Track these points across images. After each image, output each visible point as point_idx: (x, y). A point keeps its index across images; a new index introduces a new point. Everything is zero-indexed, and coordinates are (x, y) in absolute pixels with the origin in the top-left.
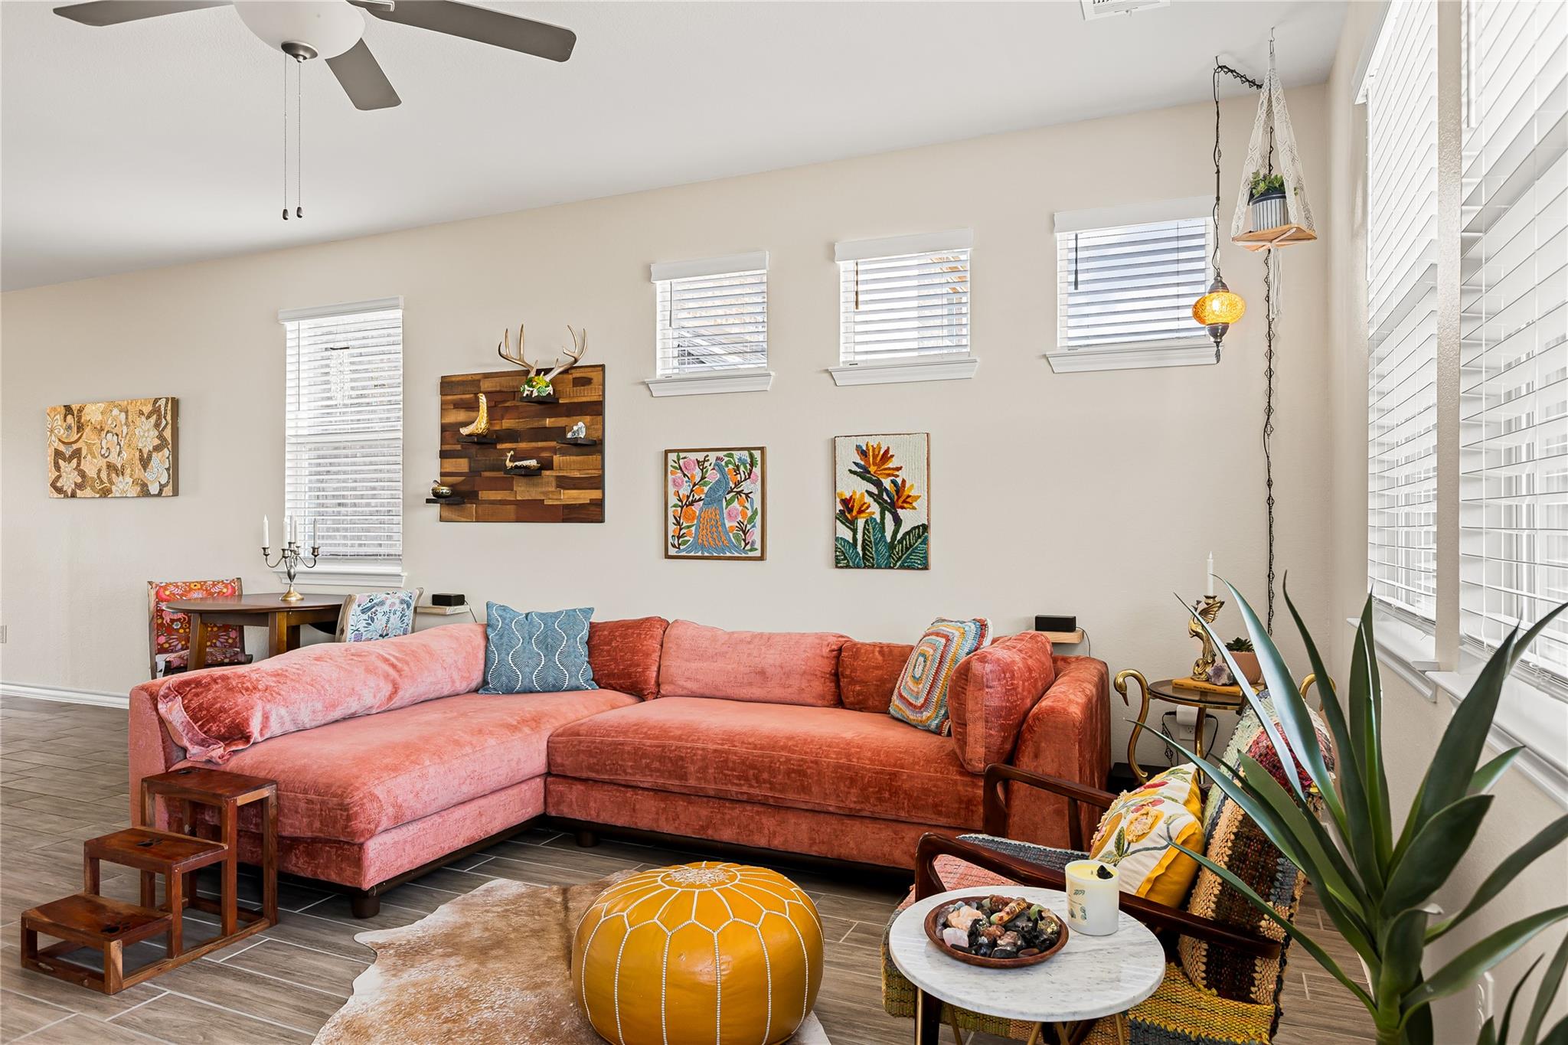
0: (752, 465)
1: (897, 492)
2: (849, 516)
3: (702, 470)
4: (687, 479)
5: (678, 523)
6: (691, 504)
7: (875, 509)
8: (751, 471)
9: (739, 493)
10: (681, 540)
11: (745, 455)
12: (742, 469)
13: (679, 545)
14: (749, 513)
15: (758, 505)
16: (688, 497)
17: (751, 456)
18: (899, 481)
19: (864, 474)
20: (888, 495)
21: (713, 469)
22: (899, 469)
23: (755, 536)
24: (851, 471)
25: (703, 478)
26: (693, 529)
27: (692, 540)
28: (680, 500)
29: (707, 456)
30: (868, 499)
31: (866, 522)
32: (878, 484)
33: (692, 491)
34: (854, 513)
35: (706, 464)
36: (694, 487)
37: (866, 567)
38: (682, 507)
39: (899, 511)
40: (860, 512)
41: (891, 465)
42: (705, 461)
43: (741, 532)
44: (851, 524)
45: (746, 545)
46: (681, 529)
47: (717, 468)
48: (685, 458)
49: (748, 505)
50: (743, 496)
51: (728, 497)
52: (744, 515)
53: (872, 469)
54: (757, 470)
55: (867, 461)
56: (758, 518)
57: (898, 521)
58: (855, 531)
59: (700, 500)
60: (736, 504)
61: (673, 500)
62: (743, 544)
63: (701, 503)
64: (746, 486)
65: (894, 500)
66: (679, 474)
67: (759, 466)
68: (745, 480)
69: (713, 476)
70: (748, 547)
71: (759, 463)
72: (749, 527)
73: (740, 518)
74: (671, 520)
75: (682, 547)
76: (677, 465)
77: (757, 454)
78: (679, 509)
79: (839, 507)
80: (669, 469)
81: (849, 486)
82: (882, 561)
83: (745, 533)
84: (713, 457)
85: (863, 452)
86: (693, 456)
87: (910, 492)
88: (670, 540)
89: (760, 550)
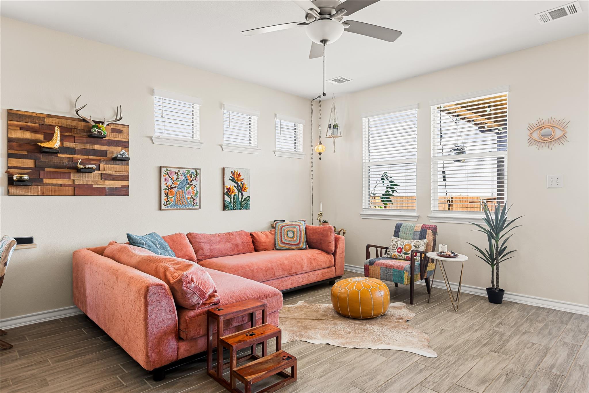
0: (197, 175)
1: (243, 186)
2: (229, 193)
3: (177, 175)
4: (170, 179)
5: (167, 196)
6: (173, 188)
7: (236, 191)
8: (196, 177)
9: (191, 185)
10: (168, 203)
11: (194, 171)
12: (193, 176)
13: (167, 205)
14: (195, 192)
15: (198, 189)
16: (171, 186)
17: (196, 171)
18: (243, 183)
19: (233, 180)
20: (240, 187)
21: (182, 175)
22: (243, 179)
23: (197, 200)
24: (230, 179)
25: (177, 179)
26: (173, 198)
27: (172, 202)
28: (168, 187)
29: (179, 170)
30: (235, 188)
31: (234, 195)
32: (237, 183)
33: (173, 183)
34: (231, 192)
35: (179, 173)
36: (173, 182)
37: (234, 209)
38: (168, 190)
39: (243, 192)
40: (232, 192)
41: (240, 178)
42: (178, 172)
43: (192, 199)
44: (229, 196)
45: (194, 204)
46: (168, 198)
47: (183, 175)
48: (170, 170)
49: (195, 189)
50: (193, 186)
51: (187, 186)
52: (193, 193)
53: (236, 179)
54: (198, 177)
55: (234, 176)
56: (198, 195)
57: (242, 195)
58: (231, 199)
59: (176, 187)
60: (190, 189)
61: (164, 187)
62: (193, 203)
63: (176, 188)
64: (194, 183)
65: (241, 189)
66: (167, 176)
67: (199, 175)
68: (194, 180)
69: (182, 178)
70: (195, 205)
71: (199, 174)
72: (195, 197)
73: (192, 194)
74: (163, 195)
75: (168, 205)
76: (166, 173)
77: (198, 171)
78: (167, 190)
79: (226, 191)
80: (163, 174)
81: (230, 184)
82: (239, 208)
83: (194, 199)
84: (181, 171)
85: (233, 173)
86: (173, 170)
87: (246, 186)
88: (163, 203)
89: (199, 206)
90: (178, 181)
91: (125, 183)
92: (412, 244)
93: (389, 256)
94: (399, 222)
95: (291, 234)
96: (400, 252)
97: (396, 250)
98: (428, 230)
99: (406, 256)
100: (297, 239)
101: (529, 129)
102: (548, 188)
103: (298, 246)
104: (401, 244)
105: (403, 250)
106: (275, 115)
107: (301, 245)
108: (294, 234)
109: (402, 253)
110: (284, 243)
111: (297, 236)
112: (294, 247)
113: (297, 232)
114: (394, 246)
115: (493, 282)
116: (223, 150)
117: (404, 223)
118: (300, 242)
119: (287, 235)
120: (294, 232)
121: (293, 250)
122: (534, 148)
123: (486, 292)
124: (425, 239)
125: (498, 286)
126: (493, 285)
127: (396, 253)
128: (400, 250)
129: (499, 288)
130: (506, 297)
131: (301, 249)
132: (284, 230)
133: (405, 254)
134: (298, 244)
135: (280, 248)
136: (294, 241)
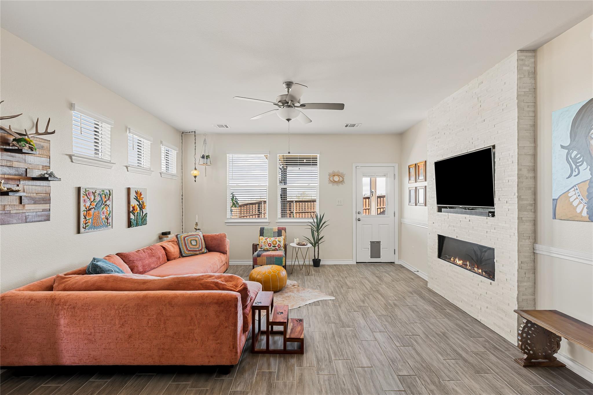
0: (110, 195)
1: (143, 204)
2: (134, 212)
3: (94, 196)
4: (88, 200)
5: (85, 218)
6: (90, 210)
7: (139, 209)
8: (109, 197)
9: (106, 205)
10: (86, 225)
11: (108, 192)
12: (107, 196)
13: (86, 227)
14: (109, 212)
15: (111, 209)
16: (89, 207)
17: (110, 191)
18: (143, 201)
19: (137, 199)
20: (141, 205)
21: (98, 196)
22: (143, 198)
23: (110, 220)
24: (134, 198)
25: (94, 199)
26: (91, 220)
27: (90, 224)
28: (86, 209)
29: (96, 191)
30: (138, 207)
31: (137, 213)
32: (139, 202)
33: (91, 204)
34: (135, 211)
35: (96, 194)
36: (91, 203)
37: (137, 226)
38: (87, 211)
39: (143, 209)
40: (136, 210)
41: (142, 197)
42: (95, 192)
43: (106, 220)
44: (134, 214)
45: (108, 224)
46: (86, 220)
47: (99, 195)
48: (88, 191)
49: (108, 209)
50: (107, 206)
51: (102, 206)
52: (107, 213)
53: (138, 198)
54: (111, 197)
55: (138, 195)
56: (111, 215)
57: (143, 212)
58: (135, 216)
59: (93, 208)
60: (105, 209)
61: (82, 208)
62: (107, 223)
63: (94, 209)
64: (108, 203)
65: (142, 207)
66: (86, 198)
67: (111, 195)
68: (108, 200)
69: (98, 199)
70: (108, 225)
71: (112, 194)
72: (109, 217)
73: (106, 215)
74: (82, 217)
75: (86, 228)
76: (85, 194)
77: (111, 191)
78: (86, 212)
79: (131, 209)
80: (82, 195)
81: (134, 203)
82: (140, 225)
83: (107, 219)
84: (98, 192)
85: (137, 193)
86: (91, 191)
87: (145, 204)
88: (81, 226)
89: (111, 225)
90: (95, 202)
91: (46, 206)
92: (277, 240)
93: (262, 250)
94: (262, 226)
95: (194, 243)
96: (270, 246)
97: (267, 245)
98: (282, 231)
99: (274, 248)
100: (199, 246)
101: (329, 175)
102: (338, 205)
103: (201, 252)
104: (270, 241)
105: (272, 245)
106: (161, 142)
107: (203, 250)
108: (196, 242)
109: (271, 247)
110: (190, 250)
111: (199, 244)
112: (198, 253)
113: (199, 240)
114: (265, 243)
115: (315, 256)
116: (128, 171)
117: (266, 227)
118: (202, 248)
119: (191, 243)
120: (196, 241)
121: (197, 255)
122: (331, 185)
123: (312, 262)
124: (282, 236)
125: (318, 257)
126: (315, 257)
127: (268, 247)
128: (270, 245)
129: (319, 259)
130: (322, 263)
131: (203, 253)
132: (188, 240)
133: (274, 247)
134: (201, 250)
135: (186, 255)
136: (198, 248)
